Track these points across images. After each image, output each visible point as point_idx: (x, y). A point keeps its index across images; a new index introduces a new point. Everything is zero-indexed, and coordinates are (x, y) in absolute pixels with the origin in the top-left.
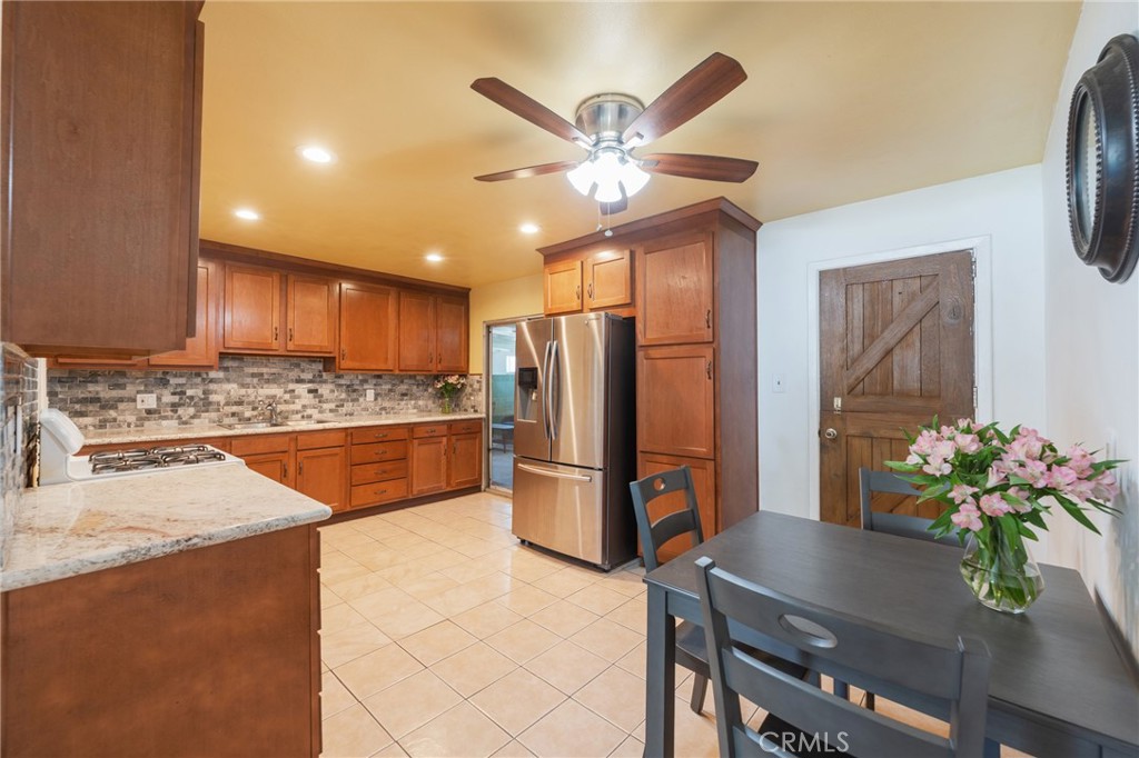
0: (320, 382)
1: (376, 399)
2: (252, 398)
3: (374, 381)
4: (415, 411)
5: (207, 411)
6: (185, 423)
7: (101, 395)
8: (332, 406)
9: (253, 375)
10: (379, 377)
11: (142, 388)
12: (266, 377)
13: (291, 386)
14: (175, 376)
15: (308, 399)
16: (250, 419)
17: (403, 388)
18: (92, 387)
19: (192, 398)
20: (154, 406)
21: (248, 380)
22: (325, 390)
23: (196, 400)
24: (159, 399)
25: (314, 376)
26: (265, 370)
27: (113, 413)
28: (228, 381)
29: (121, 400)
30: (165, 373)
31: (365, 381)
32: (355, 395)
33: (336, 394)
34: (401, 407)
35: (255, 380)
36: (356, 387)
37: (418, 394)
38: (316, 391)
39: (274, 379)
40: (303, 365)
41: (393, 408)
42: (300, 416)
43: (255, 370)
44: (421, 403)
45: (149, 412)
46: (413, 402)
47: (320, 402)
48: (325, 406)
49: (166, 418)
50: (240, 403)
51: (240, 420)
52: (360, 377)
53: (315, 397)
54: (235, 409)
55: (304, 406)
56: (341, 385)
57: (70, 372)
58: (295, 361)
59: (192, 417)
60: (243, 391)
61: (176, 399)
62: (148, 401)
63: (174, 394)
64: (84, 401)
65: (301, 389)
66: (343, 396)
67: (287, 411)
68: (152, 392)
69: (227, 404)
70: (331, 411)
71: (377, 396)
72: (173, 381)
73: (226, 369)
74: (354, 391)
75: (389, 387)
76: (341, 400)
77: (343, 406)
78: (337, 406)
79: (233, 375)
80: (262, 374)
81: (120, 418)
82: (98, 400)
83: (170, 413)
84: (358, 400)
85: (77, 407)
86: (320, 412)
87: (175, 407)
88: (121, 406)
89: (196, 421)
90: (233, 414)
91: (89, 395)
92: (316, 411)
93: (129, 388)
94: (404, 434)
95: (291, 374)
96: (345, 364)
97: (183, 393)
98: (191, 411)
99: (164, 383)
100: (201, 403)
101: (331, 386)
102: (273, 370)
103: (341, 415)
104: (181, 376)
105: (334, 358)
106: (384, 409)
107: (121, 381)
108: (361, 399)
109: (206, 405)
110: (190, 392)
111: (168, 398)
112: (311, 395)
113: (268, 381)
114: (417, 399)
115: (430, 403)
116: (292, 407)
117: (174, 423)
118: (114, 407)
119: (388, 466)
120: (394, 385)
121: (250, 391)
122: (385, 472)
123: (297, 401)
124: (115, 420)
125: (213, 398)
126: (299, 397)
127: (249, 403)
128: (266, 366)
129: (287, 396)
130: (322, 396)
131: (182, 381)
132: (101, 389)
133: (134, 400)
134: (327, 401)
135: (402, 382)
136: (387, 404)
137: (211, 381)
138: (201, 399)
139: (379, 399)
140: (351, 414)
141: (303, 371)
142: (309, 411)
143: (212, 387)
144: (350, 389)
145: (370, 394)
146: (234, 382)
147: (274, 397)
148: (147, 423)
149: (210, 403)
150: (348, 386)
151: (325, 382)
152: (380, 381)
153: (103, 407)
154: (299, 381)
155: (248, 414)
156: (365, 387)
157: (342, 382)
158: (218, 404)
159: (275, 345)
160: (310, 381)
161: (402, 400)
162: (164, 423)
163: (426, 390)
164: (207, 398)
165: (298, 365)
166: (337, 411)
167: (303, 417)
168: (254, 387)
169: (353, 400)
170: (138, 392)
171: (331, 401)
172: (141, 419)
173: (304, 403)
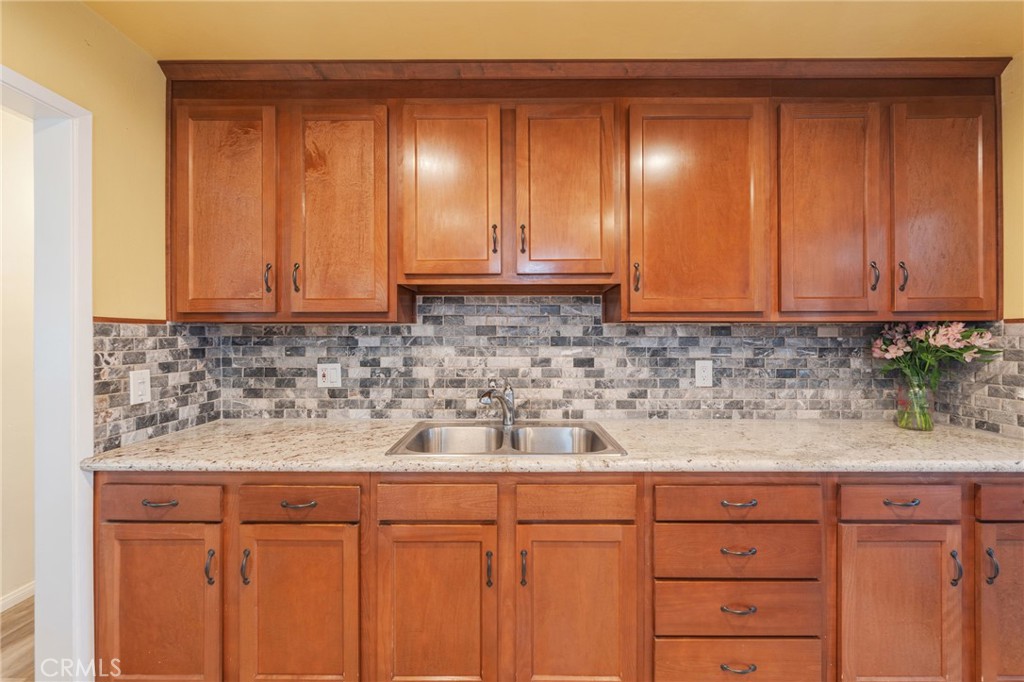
0: (599, 343)
1: (717, 383)
2: (477, 375)
3: (712, 342)
4: (816, 414)
5: (410, 396)
6: (379, 415)
7: (277, 365)
8: (622, 394)
9: (480, 331)
10: (723, 331)
11: (324, 354)
12: (500, 333)
13: (545, 352)
14: (366, 333)
15: (575, 379)
16: (474, 414)
17: (784, 356)
18: (267, 352)
19: (388, 371)
20: (338, 384)
21: (472, 339)
22: (607, 360)
23: (394, 375)
24: (344, 372)
25: (586, 332)
26: (497, 321)
27: (289, 394)
28: (440, 340)
29: (299, 373)
30: (352, 329)
31: (690, 342)
32: (668, 373)
33: (630, 368)
34: (778, 402)
35: (483, 340)
36: (673, 355)
37: (822, 373)
38: (589, 362)
39: (514, 338)
40: (566, 309)
41: (757, 406)
42: (559, 412)
43: (482, 321)
44: (830, 394)
45: (333, 393)
46: (809, 393)
47: (598, 385)
48: (609, 394)
49: (353, 404)
50: (458, 383)
51: (459, 414)
52: (681, 333)
53: (588, 375)
54: (451, 393)
55: (568, 393)
56: (639, 351)
57: (244, 329)
58: (549, 300)
59: (390, 406)
60: (463, 361)
61: (366, 372)
62: (331, 376)
63: (364, 364)
64: (257, 373)
65: (562, 357)
66: (645, 374)
67: (538, 402)
68: (335, 361)
69: (439, 384)
70: (620, 405)
71: (720, 374)
72: (364, 342)
73: (437, 320)
74: (669, 363)
75: (748, 354)
76: (640, 382)
77: (643, 395)
78: (632, 395)
79: (447, 329)
80: (493, 329)
81: (299, 402)
82: (271, 372)
83: (359, 397)
84: (675, 383)
85: (252, 381)
86: (598, 406)
87: (365, 385)
88: (300, 382)
89: (394, 413)
90: (449, 404)
91: (264, 365)
92: (591, 403)
93: (310, 353)
94: (815, 505)
95: (542, 328)
96: (640, 300)
97: (375, 363)
98: (387, 394)
99: (350, 345)
100: (401, 381)
101: (620, 353)
102: (513, 321)
103: (641, 415)
104: (374, 334)
105: (618, 286)
106: (736, 405)
107: (302, 342)
108: (684, 382)
109: (408, 385)
110: (385, 362)
111: (358, 372)
112: (581, 371)
113: (503, 342)
114: (818, 384)
115: (856, 397)
116: (545, 394)
117: (364, 414)
118: (291, 384)
119: (759, 596)
120: (759, 350)
121: (475, 360)
122: (751, 610)
123: (554, 381)
124: (292, 404)
125: (419, 372)
126: (558, 374)
127: (473, 384)
128: (500, 313)
129: (537, 372)
130: (601, 373)
131: (375, 341)
132: (275, 355)
133: (313, 373)
134: (611, 384)
135: (780, 343)
136: (742, 395)
137: (416, 342)
138: (401, 374)
139: (725, 382)
140: (662, 415)
141: (565, 322)
142: (577, 404)
143: (416, 352)
144: (659, 357)
145: (704, 371)
146: (450, 343)
147: (514, 373)
148: (330, 412)
149: (414, 382)
150: (655, 353)
151: (607, 343)
152: (726, 341)
153: (279, 384)
154: (558, 341)
155: (472, 404)
156: (693, 353)
157: (642, 342)
158: (426, 382)
159: (494, 266)
160: (580, 342)
161: (781, 386)
162: (353, 413)
163: (844, 363)
164: (408, 373)
165: (556, 311)
166: (632, 405)
167: (566, 415)
168: (481, 354)
169: (666, 384)
170: (320, 360)
171: (621, 385)
172: (323, 405)
173: (566, 386)
